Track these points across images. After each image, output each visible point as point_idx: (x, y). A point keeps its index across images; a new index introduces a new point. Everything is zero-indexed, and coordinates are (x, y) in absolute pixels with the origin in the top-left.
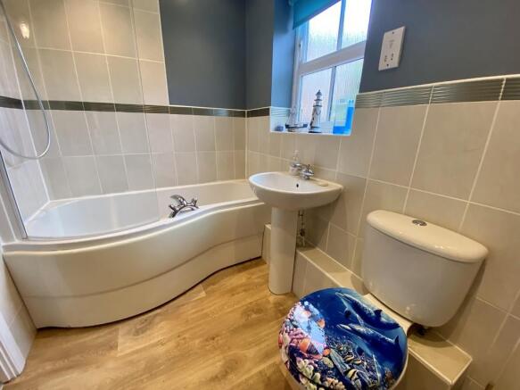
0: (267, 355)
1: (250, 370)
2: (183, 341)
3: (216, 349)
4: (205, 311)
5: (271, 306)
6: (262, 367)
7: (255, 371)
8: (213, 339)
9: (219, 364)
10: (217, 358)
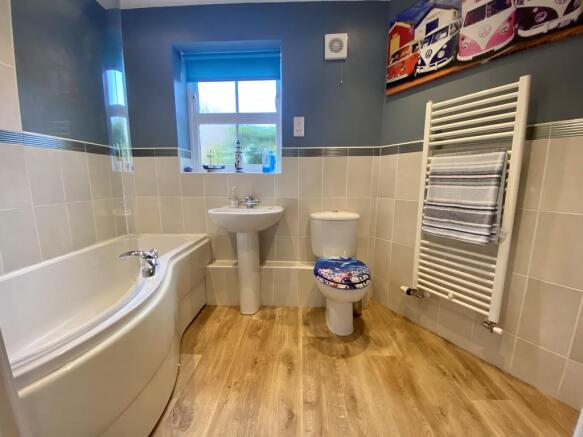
0: (296, 338)
1: (298, 351)
2: (238, 385)
3: (267, 364)
4: (221, 361)
5: (261, 321)
6: (301, 345)
7: (301, 349)
8: (256, 363)
9: (281, 366)
10: (275, 366)
